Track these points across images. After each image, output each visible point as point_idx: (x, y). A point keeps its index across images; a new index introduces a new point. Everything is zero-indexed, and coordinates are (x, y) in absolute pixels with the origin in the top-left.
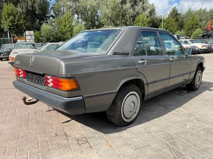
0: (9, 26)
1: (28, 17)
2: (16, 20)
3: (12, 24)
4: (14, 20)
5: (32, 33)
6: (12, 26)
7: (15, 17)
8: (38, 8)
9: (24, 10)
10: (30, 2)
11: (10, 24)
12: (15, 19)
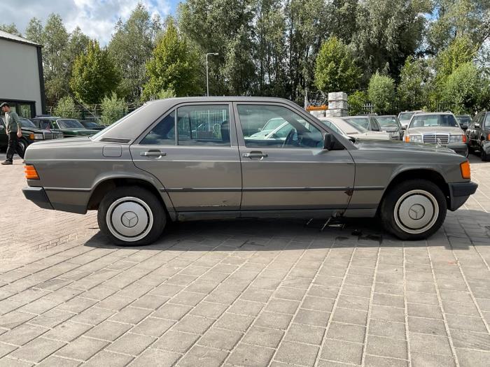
0: (324, 82)
1: (369, 58)
2: (340, 69)
3: (331, 78)
4: (336, 70)
5: (340, 96)
6: (330, 83)
7: (337, 63)
8: (391, 38)
9: (361, 46)
10: (375, 29)
11: (327, 79)
12: (338, 68)
